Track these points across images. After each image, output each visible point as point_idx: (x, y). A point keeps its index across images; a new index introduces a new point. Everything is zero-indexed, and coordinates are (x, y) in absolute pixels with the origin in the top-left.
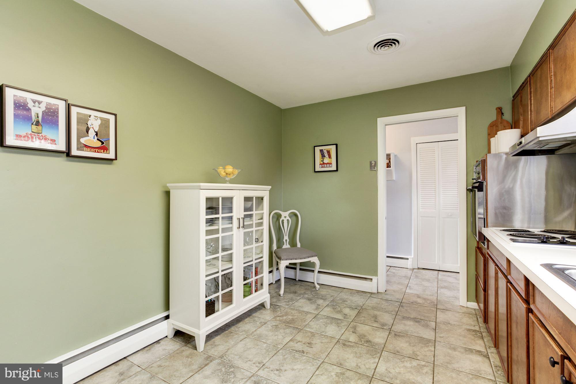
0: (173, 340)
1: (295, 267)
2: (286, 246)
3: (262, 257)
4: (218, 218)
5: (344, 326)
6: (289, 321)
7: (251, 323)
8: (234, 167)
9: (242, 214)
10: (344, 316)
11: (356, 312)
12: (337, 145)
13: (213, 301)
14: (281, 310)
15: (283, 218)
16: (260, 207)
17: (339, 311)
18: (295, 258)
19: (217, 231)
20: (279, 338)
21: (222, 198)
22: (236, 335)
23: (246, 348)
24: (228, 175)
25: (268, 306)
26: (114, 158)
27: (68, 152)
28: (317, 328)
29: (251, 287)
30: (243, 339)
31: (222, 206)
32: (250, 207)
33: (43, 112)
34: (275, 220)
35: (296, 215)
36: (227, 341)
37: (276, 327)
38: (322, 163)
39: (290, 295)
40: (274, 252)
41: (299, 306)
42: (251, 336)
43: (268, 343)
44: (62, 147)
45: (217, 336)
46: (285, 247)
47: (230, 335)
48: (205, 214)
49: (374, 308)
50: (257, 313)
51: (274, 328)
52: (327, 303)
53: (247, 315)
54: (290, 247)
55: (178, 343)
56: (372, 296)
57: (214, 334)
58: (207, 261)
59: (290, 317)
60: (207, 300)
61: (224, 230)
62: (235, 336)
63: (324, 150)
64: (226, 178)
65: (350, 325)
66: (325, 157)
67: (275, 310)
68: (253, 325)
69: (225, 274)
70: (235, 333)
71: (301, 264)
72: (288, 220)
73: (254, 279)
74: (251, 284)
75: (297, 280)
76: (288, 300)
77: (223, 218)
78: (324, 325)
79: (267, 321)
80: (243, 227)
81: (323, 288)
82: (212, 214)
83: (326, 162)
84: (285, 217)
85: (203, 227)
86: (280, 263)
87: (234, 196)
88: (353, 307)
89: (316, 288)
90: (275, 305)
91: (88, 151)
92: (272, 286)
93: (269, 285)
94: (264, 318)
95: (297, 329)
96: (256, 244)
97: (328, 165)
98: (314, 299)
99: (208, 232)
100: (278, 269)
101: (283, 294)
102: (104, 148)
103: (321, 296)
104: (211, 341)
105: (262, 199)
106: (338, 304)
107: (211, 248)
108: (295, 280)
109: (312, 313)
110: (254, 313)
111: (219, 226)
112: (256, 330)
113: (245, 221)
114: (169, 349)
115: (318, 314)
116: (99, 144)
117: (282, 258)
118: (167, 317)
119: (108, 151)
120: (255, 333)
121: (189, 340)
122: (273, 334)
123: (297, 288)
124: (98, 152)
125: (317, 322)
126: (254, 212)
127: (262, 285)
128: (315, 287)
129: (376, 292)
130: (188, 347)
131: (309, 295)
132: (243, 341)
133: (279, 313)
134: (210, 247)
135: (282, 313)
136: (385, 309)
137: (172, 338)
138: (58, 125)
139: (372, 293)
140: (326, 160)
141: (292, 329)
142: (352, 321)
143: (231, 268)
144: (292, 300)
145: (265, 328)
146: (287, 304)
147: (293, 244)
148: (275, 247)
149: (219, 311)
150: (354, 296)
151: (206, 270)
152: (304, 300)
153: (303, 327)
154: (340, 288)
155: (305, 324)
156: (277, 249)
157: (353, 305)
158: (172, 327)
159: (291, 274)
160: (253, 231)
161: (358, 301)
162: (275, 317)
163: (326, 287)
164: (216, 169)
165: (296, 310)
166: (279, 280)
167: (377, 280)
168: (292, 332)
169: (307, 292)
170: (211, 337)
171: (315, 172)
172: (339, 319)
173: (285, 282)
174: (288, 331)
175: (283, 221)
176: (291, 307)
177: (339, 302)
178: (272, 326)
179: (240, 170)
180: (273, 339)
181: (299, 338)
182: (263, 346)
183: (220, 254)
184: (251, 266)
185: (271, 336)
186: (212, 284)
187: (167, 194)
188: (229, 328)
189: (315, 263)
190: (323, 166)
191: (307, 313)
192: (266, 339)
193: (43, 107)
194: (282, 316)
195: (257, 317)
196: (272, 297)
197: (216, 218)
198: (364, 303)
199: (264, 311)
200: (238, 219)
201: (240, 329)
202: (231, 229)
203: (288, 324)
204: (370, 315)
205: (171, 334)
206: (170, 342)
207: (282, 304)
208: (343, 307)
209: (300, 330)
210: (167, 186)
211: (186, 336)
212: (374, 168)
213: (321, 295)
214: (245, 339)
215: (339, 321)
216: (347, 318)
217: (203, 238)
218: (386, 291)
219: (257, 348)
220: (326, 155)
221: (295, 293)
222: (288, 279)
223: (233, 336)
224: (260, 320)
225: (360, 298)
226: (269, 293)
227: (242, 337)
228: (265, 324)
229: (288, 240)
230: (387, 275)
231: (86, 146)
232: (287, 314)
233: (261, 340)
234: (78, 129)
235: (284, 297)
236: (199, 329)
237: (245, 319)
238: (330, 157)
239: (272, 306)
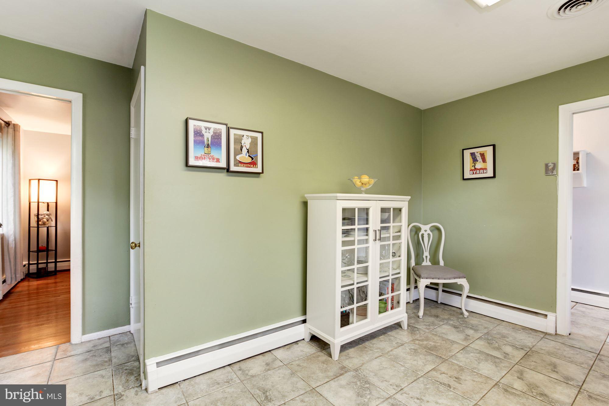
0: (310, 344)
1: (437, 288)
2: (427, 263)
3: (399, 273)
4: (354, 229)
5: (504, 367)
6: (431, 347)
7: (386, 342)
8: (370, 177)
9: (379, 226)
10: (505, 355)
11: (522, 353)
12: (494, 146)
13: (347, 312)
14: (420, 333)
15: (422, 232)
16: (399, 218)
17: (497, 348)
18: (438, 277)
19: (352, 243)
20: (419, 363)
21: (358, 208)
22: (371, 351)
23: (382, 367)
24: (363, 185)
25: (405, 326)
26: (261, 172)
27: (228, 168)
28: (467, 362)
29: (386, 303)
30: (378, 357)
31: (358, 217)
32: (387, 219)
33: (211, 136)
34: (413, 233)
35: (439, 229)
36: (362, 356)
37: (415, 351)
38: (473, 168)
39: (431, 319)
40: (412, 269)
41: (442, 332)
42: (387, 356)
43: (406, 367)
44: (223, 164)
45: (351, 348)
46: (424, 264)
47: (364, 349)
48: (342, 225)
49: (549, 353)
50: (393, 331)
51: (413, 352)
52: (479, 335)
53: (381, 332)
54: (431, 265)
55: (314, 348)
56: (547, 337)
57: (348, 346)
58: (343, 272)
59: (433, 344)
60: (342, 311)
61: (360, 242)
62: (369, 352)
63: (476, 154)
64: (362, 188)
65: (514, 368)
66: (477, 161)
67: (413, 332)
68: (389, 344)
69: (359, 287)
70: (370, 348)
71: (444, 285)
72: (429, 234)
73: (390, 295)
74: (386, 300)
75: (439, 302)
76: (428, 323)
77: (359, 229)
78: (476, 360)
79: (404, 342)
80: (380, 239)
81: (473, 316)
82: (348, 225)
83: (479, 168)
84: (426, 231)
85: (340, 238)
86: (420, 282)
87: (371, 207)
88: (516, 346)
89: (463, 316)
90: (412, 326)
91: (242, 167)
92: (409, 305)
93: (406, 303)
94: (401, 339)
95: (441, 359)
96: (392, 258)
97: (481, 171)
98: (462, 328)
99: (344, 243)
100: (416, 287)
101: (423, 316)
102: (254, 163)
103: (471, 326)
104: (345, 352)
105: (400, 210)
106: (494, 339)
107: (347, 259)
108: (437, 302)
109: (459, 343)
110: (390, 331)
111: (355, 237)
112: (392, 350)
113: (382, 233)
114: (306, 351)
115: (467, 346)
116: (250, 160)
117: (422, 276)
118: (304, 321)
119: (256, 166)
120: (391, 353)
121: (324, 347)
122: (411, 358)
123: (439, 311)
124: (249, 167)
125: (467, 355)
126: (391, 224)
127: (398, 302)
128: (462, 314)
129: (553, 332)
130: (323, 353)
131: (454, 321)
132: (378, 358)
133: (417, 337)
134: (345, 258)
135: (422, 337)
136: (570, 358)
137: (309, 342)
138: (221, 146)
139: (546, 334)
140: (479, 165)
141: (434, 357)
142: (516, 364)
143: (367, 281)
144: (433, 324)
145: (402, 350)
146: (428, 328)
147: (435, 261)
148: (413, 263)
149: (353, 323)
150: (518, 333)
151: (342, 281)
152: (449, 327)
153: (448, 358)
154: (497, 320)
155: (451, 354)
156: (416, 265)
157: (518, 344)
158: (309, 331)
159: (432, 294)
160: (390, 244)
161: (524, 340)
162: (413, 340)
163: (478, 315)
164: (352, 179)
165: (439, 336)
166: (418, 300)
167: (554, 318)
168: (434, 361)
169: (452, 319)
170: (345, 348)
171: (464, 179)
172: (498, 358)
173: (425, 303)
174: (429, 358)
175: (423, 235)
176: (433, 332)
177: (496, 336)
178: (410, 349)
179: (376, 180)
180: (412, 363)
181: (443, 368)
182: (401, 369)
183: (356, 266)
184: (387, 281)
185: (409, 360)
186: (346, 295)
187: (305, 204)
188: (363, 343)
189: (463, 286)
190: (475, 172)
191: (453, 342)
192: (403, 362)
193: (212, 131)
194: (422, 340)
195: (392, 336)
196: (409, 318)
197: (352, 229)
198: (534, 344)
199: (400, 331)
200: (374, 231)
201: (374, 345)
202: (367, 241)
203: (430, 350)
204: (544, 361)
205: (308, 338)
206: (306, 345)
207: (421, 326)
208: (503, 343)
209: (444, 361)
210: (305, 197)
211: (321, 342)
212: (553, 172)
213: (471, 324)
214: (380, 357)
215: (497, 360)
216: (509, 359)
217: (340, 248)
218: (570, 334)
219: (394, 369)
220: (479, 158)
221: (437, 316)
222: (428, 300)
223: (367, 351)
224: (396, 340)
225: (527, 336)
226: (407, 312)
227: (377, 355)
228: (402, 345)
229: (429, 257)
230: (572, 314)
231: (240, 162)
232: (427, 339)
233: (398, 361)
234: (235, 148)
235: (424, 319)
236: (334, 338)
237: (380, 336)
238: (484, 160)
239: (409, 328)
